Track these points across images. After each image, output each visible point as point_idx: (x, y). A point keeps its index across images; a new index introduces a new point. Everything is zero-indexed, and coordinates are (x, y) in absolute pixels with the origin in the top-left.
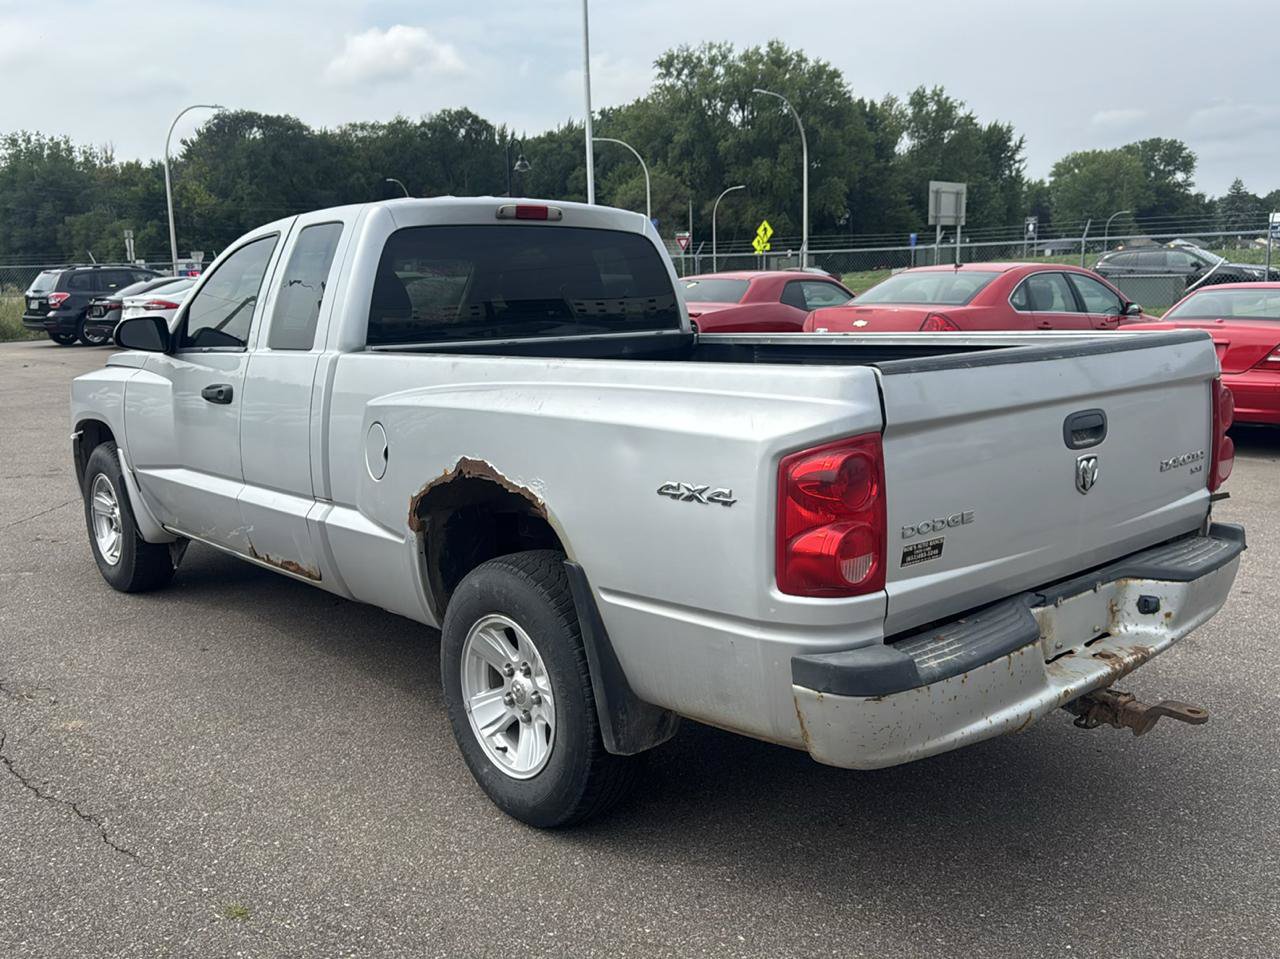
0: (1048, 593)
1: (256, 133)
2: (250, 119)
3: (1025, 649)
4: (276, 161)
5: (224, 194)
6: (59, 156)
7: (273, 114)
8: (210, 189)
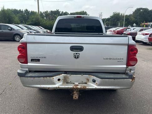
0: (67, 73)
1: (142, 10)
2: (141, 9)
3: (48, 78)
4: (143, 14)
5: (136, 18)
6: (118, 14)
7: (144, 8)
8: (134, 18)
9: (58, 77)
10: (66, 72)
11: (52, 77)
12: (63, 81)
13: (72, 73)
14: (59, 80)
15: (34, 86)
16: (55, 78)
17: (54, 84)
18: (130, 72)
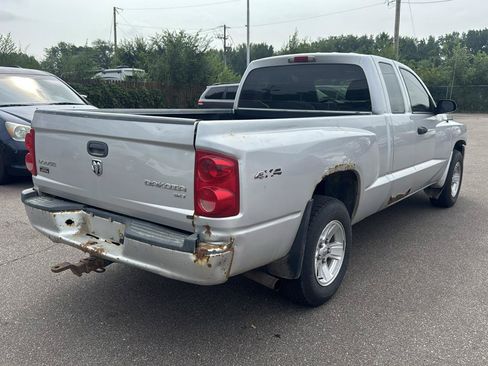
9: (69, 215)
10: (87, 207)
11: (53, 211)
12: (79, 227)
13: (97, 211)
14: (69, 222)
15: (44, 230)
16: (61, 217)
17: (57, 229)
18: (207, 235)
